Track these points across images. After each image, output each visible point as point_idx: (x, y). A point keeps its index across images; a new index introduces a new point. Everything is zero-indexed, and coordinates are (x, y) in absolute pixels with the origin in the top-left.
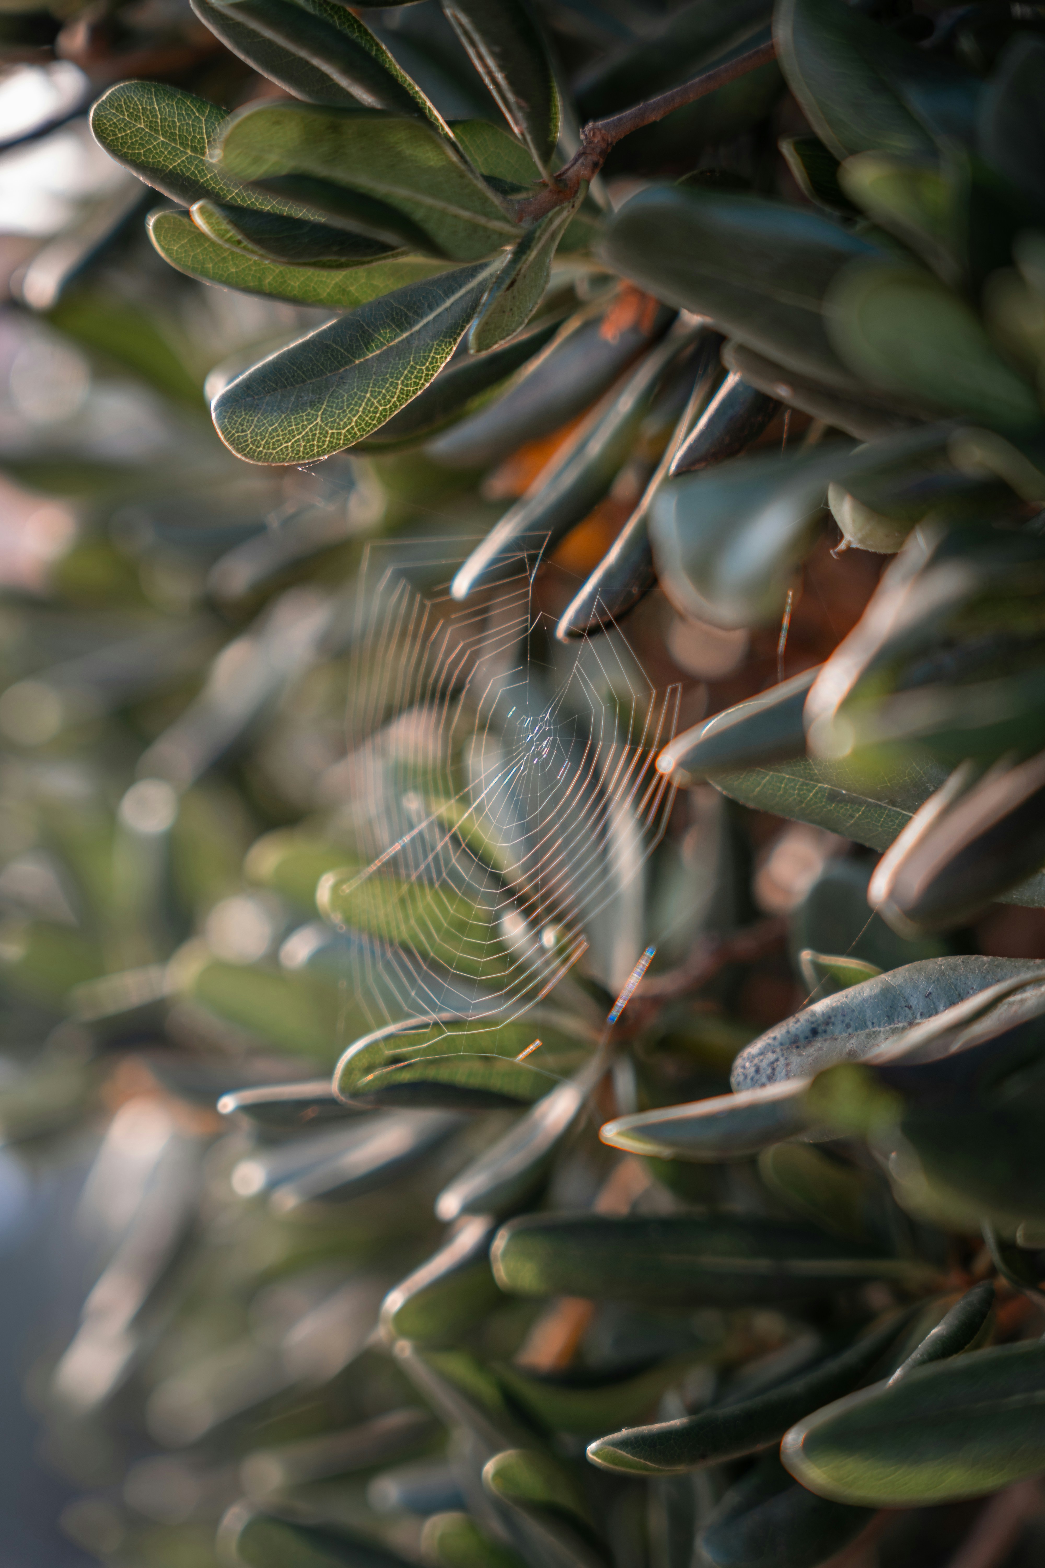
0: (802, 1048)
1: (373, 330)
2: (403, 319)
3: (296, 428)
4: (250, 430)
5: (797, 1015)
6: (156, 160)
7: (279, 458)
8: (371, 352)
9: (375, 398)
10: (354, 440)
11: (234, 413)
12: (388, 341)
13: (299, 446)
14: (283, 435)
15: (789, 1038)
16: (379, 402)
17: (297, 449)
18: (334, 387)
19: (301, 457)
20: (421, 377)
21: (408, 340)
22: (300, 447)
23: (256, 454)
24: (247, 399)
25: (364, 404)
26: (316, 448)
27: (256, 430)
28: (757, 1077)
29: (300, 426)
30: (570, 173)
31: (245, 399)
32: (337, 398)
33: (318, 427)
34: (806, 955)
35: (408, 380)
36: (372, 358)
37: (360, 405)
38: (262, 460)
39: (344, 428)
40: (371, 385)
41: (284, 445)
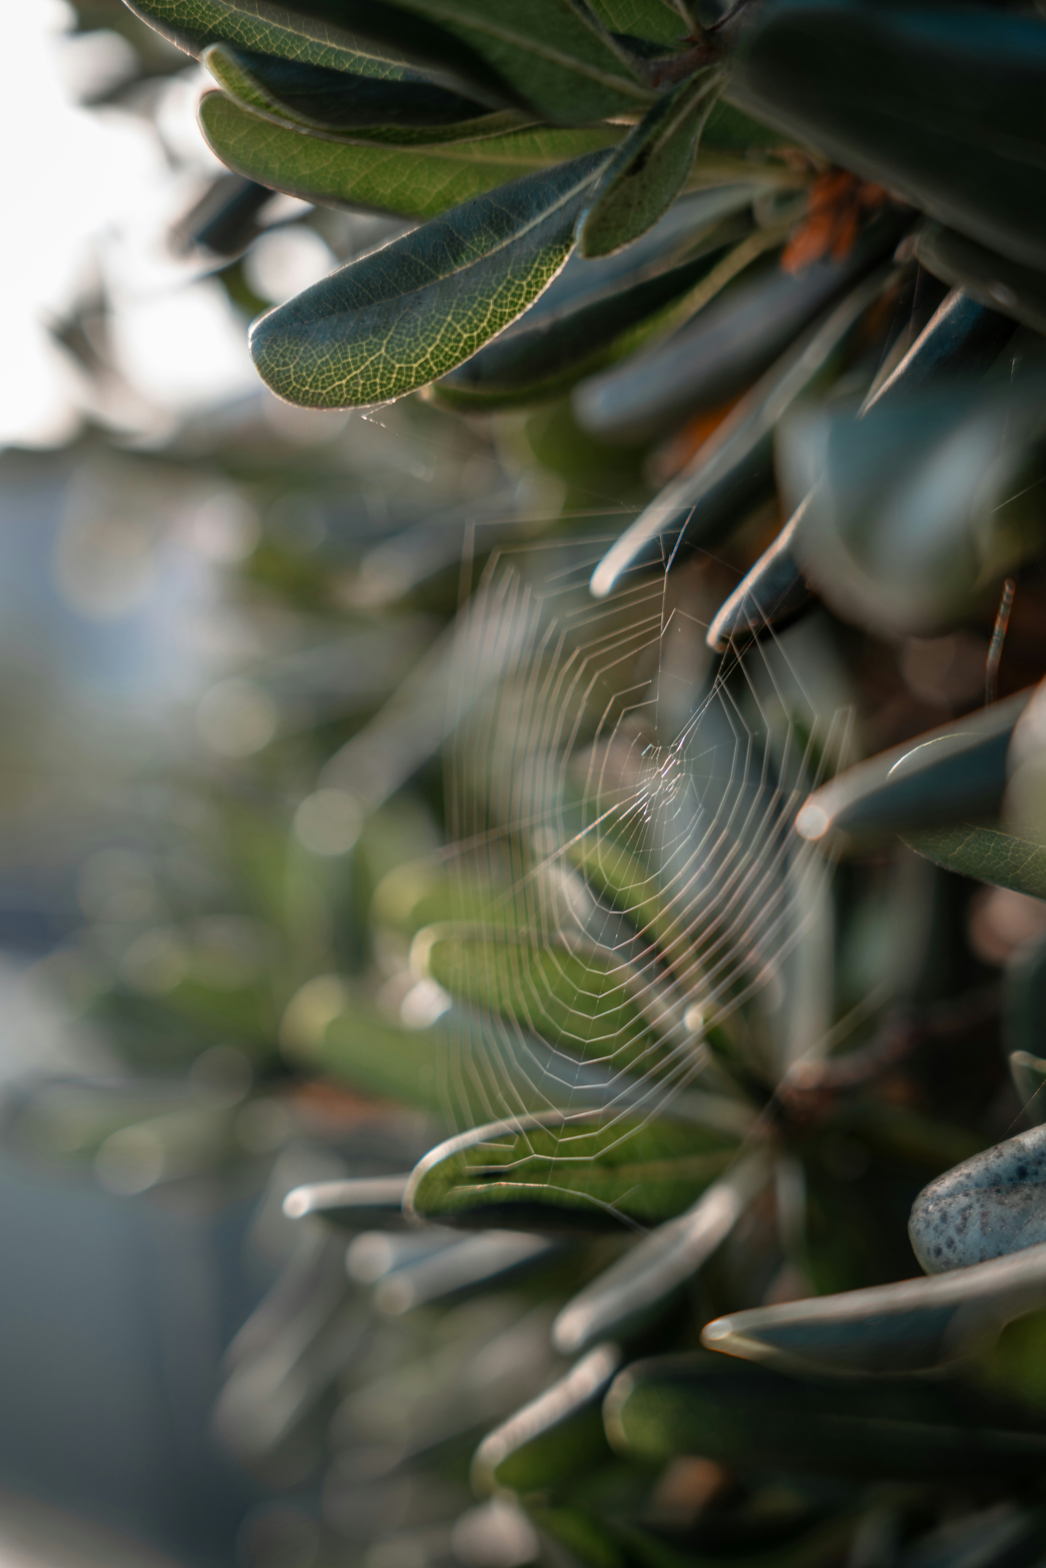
0: (1004, 1193)
1: (465, 238)
2: (504, 223)
3: (353, 361)
4: (294, 363)
5: (1000, 1146)
6: (192, 18)
7: (331, 401)
8: (461, 266)
9: (458, 322)
10: (430, 378)
11: (274, 341)
12: (482, 251)
13: (356, 384)
14: (335, 370)
15: (987, 1178)
16: (463, 327)
17: (354, 388)
18: (408, 309)
19: (360, 400)
20: (520, 295)
21: (507, 250)
22: (358, 386)
23: (301, 395)
24: (294, 325)
25: (443, 331)
26: (378, 387)
27: (302, 363)
28: (943, 1227)
29: (358, 358)
30: (726, 26)
31: (291, 324)
32: (409, 322)
33: (382, 360)
34: (1018, 1058)
35: (502, 299)
36: (460, 273)
37: (438, 332)
38: (309, 403)
39: (415, 362)
40: (454, 306)
41: (337, 383)
